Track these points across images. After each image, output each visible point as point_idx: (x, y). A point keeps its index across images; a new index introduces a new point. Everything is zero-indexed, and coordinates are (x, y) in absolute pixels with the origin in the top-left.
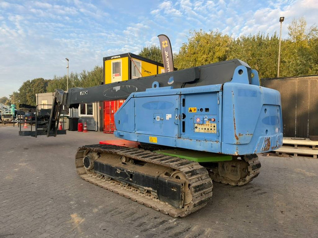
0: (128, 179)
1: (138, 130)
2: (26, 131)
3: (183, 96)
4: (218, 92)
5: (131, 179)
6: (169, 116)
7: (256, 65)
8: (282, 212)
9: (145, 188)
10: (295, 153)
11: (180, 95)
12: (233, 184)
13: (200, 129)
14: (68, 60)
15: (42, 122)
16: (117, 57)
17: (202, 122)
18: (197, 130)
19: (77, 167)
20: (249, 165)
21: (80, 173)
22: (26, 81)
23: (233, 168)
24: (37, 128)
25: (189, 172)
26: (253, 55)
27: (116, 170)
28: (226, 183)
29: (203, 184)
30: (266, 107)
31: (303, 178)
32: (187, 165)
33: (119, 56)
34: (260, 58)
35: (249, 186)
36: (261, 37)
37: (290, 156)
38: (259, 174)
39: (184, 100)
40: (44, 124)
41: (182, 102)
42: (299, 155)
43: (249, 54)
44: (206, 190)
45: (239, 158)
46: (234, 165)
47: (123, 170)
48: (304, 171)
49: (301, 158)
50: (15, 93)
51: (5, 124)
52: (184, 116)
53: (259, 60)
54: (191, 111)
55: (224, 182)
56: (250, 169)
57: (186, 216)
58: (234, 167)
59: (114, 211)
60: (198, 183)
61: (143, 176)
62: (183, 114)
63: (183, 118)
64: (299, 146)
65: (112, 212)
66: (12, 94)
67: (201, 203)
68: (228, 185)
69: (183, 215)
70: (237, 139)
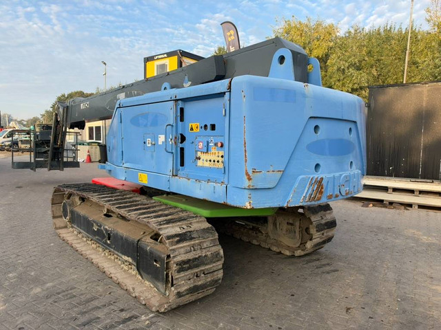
0: (106, 241)
1: (126, 163)
2: (19, 163)
3: (180, 102)
4: (224, 93)
5: (108, 242)
6: (162, 139)
7: (374, 69)
8: (348, 309)
9: (123, 257)
10: (415, 204)
11: (176, 101)
12: (287, 253)
13: (204, 161)
14: (105, 64)
15: (43, 150)
16: (162, 56)
17: (205, 149)
18: (200, 163)
19: (54, 217)
20: (311, 223)
21: (58, 226)
22: (60, 95)
23: (290, 227)
24: (36, 157)
25: (176, 235)
26: (369, 53)
27: (93, 226)
28: (278, 251)
29: (200, 256)
30: (318, 122)
31: (413, 247)
32: (178, 223)
33: (165, 55)
34: (379, 58)
35: (314, 257)
36: (390, 28)
37: (405, 209)
38: (332, 237)
39: (182, 110)
40: (45, 152)
41: (179, 114)
42: (421, 207)
43: (364, 53)
44: (207, 267)
45: (301, 211)
46: (291, 221)
47: (100, 226)
48: (420, 233)
49: (424, 212)
50: (47, 112)
51: (22, 152)
52: (183, 139)
53: (379, 60)
54: (192, 129)
55: (274, 249)
56: (313, 231)
57: (169, 311)
58: (292, 224)
59: (64, 294)
60: (191, 256)
61: (122, 238)
62: (182, 135)
63: (181, 143)
64: (421, 192)
65: (59, 296)
66: (43, 113)
67: (194, 290)
68: (280, 253)
69: (163, 310)
70: (250, 179)
